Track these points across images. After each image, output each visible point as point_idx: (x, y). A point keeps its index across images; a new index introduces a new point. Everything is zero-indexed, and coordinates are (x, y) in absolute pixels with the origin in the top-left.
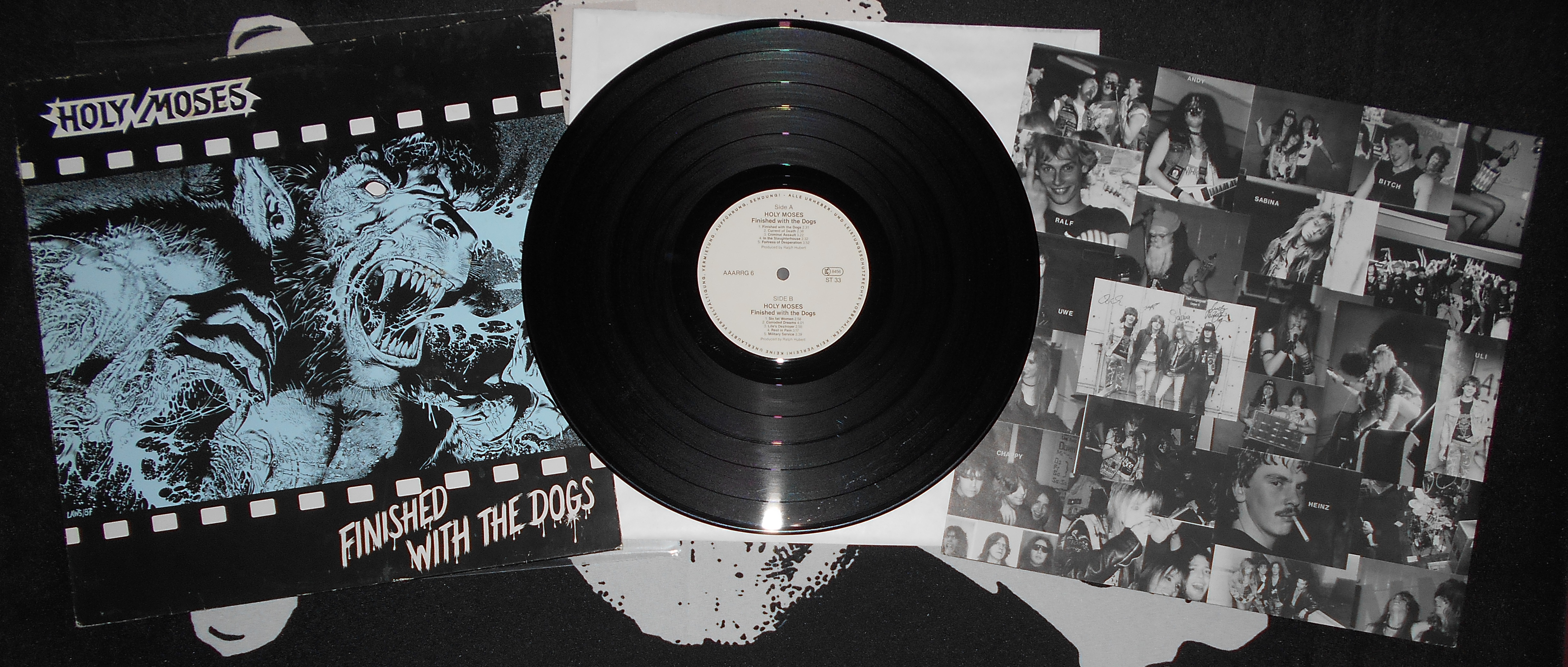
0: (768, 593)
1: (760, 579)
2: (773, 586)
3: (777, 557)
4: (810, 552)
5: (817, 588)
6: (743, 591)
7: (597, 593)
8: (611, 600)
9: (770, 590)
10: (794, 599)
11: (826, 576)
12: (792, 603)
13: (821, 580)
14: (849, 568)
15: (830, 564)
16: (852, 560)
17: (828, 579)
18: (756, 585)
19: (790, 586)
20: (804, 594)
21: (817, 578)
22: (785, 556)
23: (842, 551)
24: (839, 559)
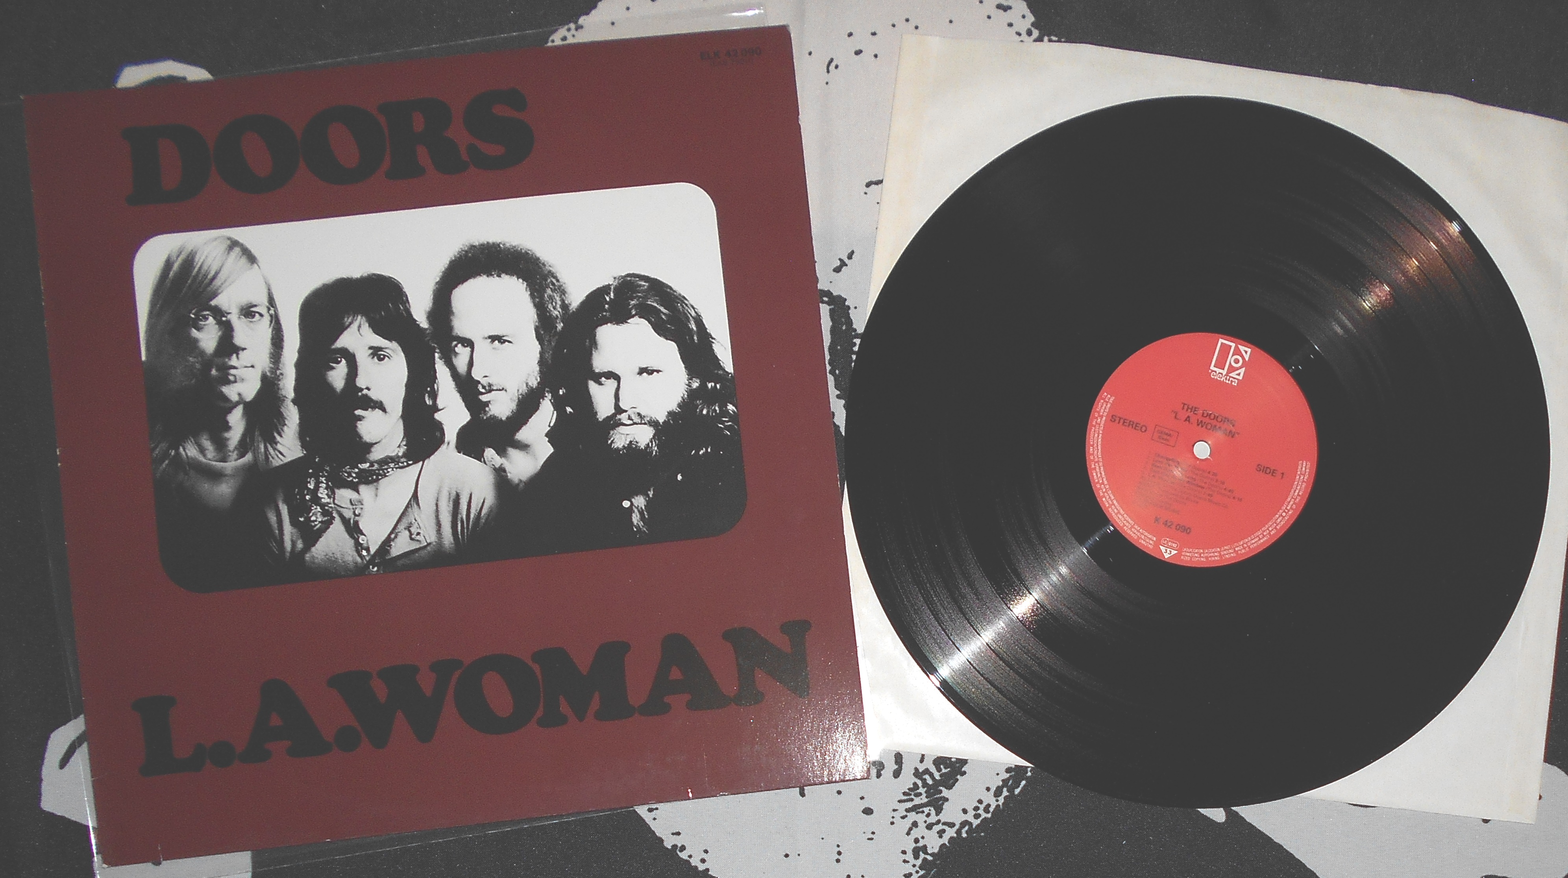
0: (908, 834)
1: (898, 815)
2: (915, 824)
3: (920, 783)
4: (965, 773)
5: (976, 822)
6: (873, 833)
7: (670, 847)
8: (690, 856)
9: (910, 829)
10: (945, 840)
11: (989, 805)
12: (943, 846)
13: (981, 812)
14: (1020, 793)
15: (993, 789)
16: (1024, 782)
17: (991, 809)
18: (892, 823)
19: (938, 822)
20: (959, 832)
21: (976, 809)
22: (930, 782)
23: (1008, 770)
24: (1005, 782)
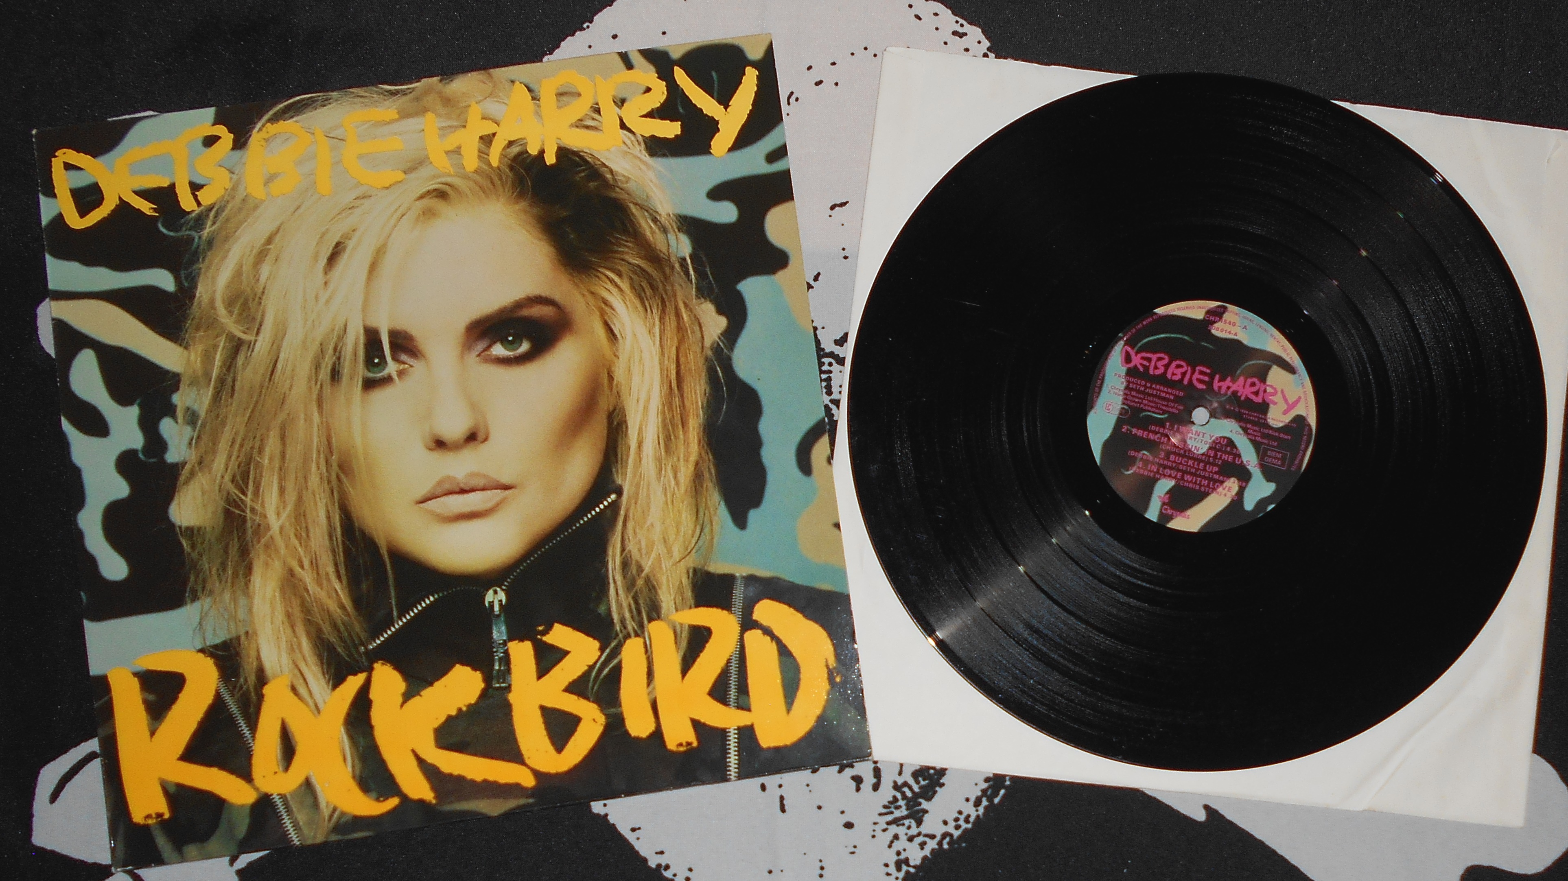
0: (890, 846)
1: (878, 828)
3: (899, 796)
4: (944, 783)
5: (956, 834)
6: (855, 847)
7: (654, 866)
8: (675, 875)
9: (892, 842)
10: (927, 851)
11: (969, 816)
12: (925, 858)
13: (961, 822)
14: (1000, 803)
15: (973, 799)
16: (1002, 792)
17: (972, 819)
18: (874, 836)
19: (919, 834)
20: (940, 844)
21: (957, 820)
23: (987, 780)
24: (984, 791)
